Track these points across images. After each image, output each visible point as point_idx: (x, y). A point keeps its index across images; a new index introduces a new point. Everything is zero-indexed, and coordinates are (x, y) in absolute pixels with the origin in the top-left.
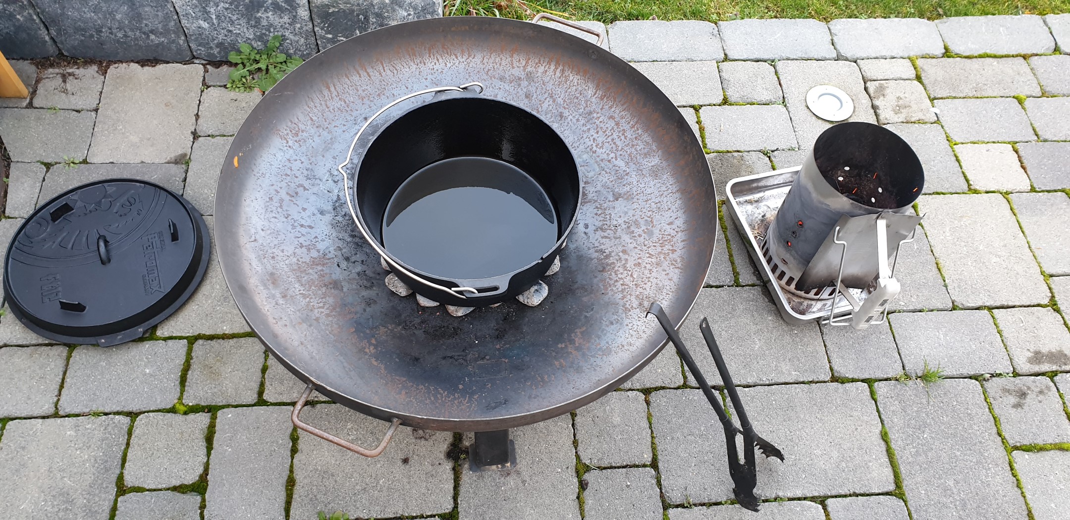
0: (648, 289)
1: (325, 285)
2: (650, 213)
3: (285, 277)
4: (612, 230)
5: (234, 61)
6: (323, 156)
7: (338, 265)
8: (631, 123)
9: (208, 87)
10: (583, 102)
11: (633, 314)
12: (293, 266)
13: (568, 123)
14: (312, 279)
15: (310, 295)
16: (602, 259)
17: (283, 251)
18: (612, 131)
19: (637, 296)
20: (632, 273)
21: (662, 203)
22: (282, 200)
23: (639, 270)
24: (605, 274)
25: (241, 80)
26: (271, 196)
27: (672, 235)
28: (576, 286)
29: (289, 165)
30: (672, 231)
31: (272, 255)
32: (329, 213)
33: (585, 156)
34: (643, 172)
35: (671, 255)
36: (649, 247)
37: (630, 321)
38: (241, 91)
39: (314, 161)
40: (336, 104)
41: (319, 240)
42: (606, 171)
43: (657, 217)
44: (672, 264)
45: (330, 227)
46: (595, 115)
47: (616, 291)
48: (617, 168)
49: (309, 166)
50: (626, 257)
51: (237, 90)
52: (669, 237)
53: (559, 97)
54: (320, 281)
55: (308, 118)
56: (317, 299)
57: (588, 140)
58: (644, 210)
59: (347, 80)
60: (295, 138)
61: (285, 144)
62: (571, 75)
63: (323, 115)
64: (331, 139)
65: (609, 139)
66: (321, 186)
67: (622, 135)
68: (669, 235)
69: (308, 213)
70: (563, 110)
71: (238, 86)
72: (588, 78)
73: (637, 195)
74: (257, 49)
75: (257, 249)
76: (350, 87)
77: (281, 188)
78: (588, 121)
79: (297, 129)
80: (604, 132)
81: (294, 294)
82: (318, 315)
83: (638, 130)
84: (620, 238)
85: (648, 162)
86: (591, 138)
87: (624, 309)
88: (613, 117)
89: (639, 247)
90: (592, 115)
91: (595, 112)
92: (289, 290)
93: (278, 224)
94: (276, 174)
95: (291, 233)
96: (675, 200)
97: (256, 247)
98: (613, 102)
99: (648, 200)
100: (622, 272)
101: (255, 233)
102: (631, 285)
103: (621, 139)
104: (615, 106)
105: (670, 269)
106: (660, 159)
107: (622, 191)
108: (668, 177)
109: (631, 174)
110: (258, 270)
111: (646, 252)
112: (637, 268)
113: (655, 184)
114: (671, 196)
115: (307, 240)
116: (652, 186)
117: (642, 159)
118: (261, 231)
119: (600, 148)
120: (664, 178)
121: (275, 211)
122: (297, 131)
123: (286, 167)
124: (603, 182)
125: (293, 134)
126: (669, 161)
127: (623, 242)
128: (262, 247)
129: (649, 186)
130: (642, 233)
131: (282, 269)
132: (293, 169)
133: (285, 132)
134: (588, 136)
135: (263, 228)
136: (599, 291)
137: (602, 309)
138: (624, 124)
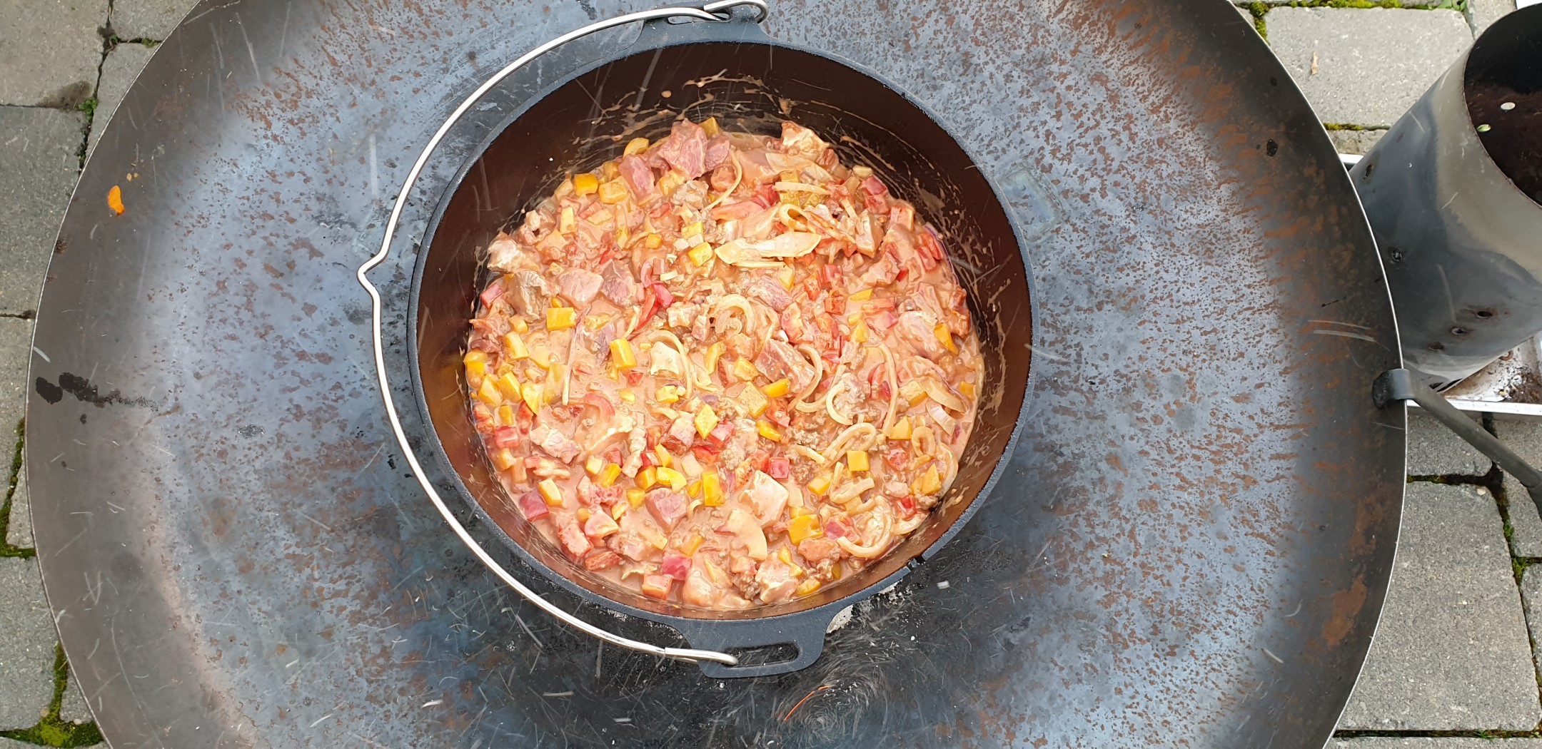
0: (1176, 586)
1: (355, 525)
2: (1189, 358)
4: (1082, 392)
7: (391, 463)
8: (1151, 99)
10: (1026, 29)
11: (1133, 658)
12: (275, 474)
13: (983, 84)
14: (320, 509)
15: (313, 557)
16: (1053, 474)
17: (249, 431)
18: (1098, 117)
19: (1146, 603)
20: (1133, 527)
21: (1221, 335)
22: (251, 288)
23: (1151, 523)
24: (1064, 520)
26: (222, 278)
27: (1247, 432)
29: (271, 187)
30: (1245, 421)
31: (219, 447)
33: (1021, 179)
34: (1173, 240)
35: (1241, 494)
36: (1181, 458)
37: (1128, 680)
39: (339, 174)
41: (346, 394)
42: (1073, 225)
43: (1206, 372)
44: (1244, 521)
46: (1055, 67)
47: (1090, 576)
48: (1105, 220)
49: (326, 189)
50: (1119, 476)
52: (1238, 439)
53: (965, 12)
54: (342, 514)
55: (323, 57)
56: (332, 568)
57: (1031, 133)
58: (1172, 348)
60: (289, 115)
61: (261, 133)
63: (363, 49)
64: (383, 112)
65: (1089, 138)
67: (1125, 128)
68: (1239, 431)
69: (319, 318)
70: (974, 49)
75: (180, 432)
77: (250, 253)
78: (1036, 83)
79: (293, 89)
80: (1077, 116)
81: (271, 559)
82: (329, 619)
83: (1167, 119)
84: (1102, 417)
85: (1189, 214)
86: (1040, 128)
87: (1111, 638)
88: (1104, 79)
89: (1154, 454)
90: (1047, 68)
91: (1055, 60)
92: (259, 547)
93: (239, 356)
94: (238, 215)
95: (273, 378)
96: (1260, 331)
97: (178, 427)
98: (1105, 38)
99: (1185, 321)
100: (1107, 520)
101: (177, 386)
102: (1129, 565)
103: (1121, 141)
104: (1110, 49)
105: (1238, 536)
106: (1225, 211)
107: (1113, 285)
108: (1242, 262)
109: (1142, 240)
110: (178, 495)
111: (1173, 470)
112: (1146, 517)
113: (1205, 278)
114: (1248, 319)
115: (314, 395)
116: (1196, 280)
117: (1174, 203)
118: (193, 381)
119: (1063, 159)
120: (1231, 265)
121: (232, 321)
122: (293, 95)
123: (264, 196)
124: (1064, 255)
125: (282, 102)
126: (1247, 220)
127: (1111, 430)
128: (193, 425)
129: (1189, 281)
130: (1161, 412)
131: (244, 485)
132: (282, 197)
133: (262, 100)
134: (1034, 124)
135: (198, 370)
136: (1044, 568)
137: (1053, 625)
138: (1130, 101)
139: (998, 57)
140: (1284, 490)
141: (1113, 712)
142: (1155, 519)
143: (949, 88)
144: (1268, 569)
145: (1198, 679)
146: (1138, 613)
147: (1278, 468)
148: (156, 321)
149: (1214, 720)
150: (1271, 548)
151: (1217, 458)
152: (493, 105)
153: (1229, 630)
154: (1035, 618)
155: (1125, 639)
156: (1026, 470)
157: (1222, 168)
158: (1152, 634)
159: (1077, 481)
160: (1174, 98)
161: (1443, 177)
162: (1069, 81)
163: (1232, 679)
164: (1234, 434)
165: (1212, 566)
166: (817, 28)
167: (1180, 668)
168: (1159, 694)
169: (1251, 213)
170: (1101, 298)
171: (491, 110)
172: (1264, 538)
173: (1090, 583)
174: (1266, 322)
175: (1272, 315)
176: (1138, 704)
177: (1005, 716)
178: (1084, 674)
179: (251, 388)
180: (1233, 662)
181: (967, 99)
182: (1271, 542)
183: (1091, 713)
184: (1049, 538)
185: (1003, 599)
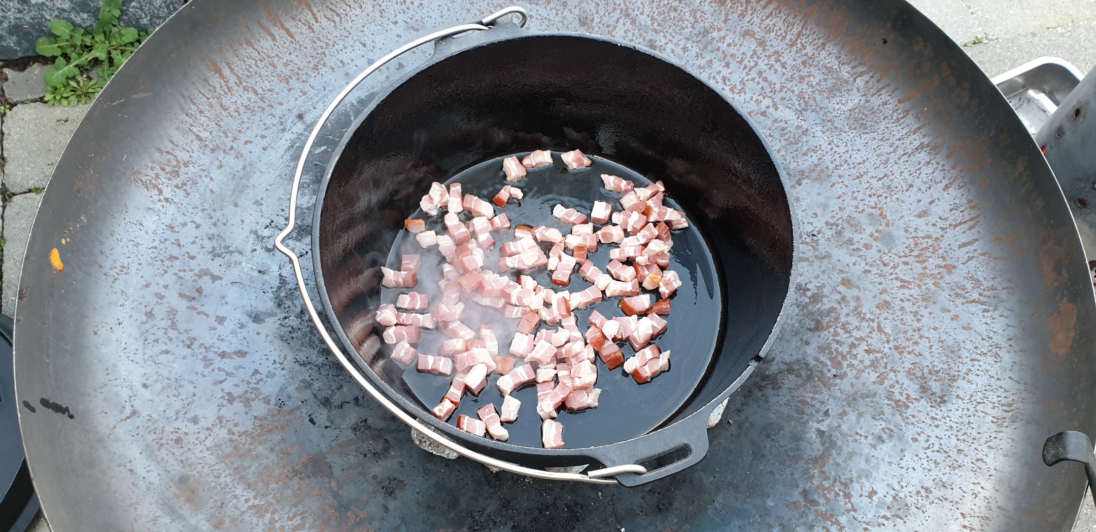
0: (926, 354)
1: (296, 473)
2: (874, 199)
3: (211, 479)
4: (807, 243)
5: (48, 54)
6: (236, 205)
7: (312, 421)
8: (788, 37)
9: (13, 105)
10: (687, 15)
11: (916, 413)
12: (224, 447)
14: (267, 467)
15: (270, 504)
16: (807, 305)
17: (195, 420)
18: (755, 59)
19: (910, 373)
20: (879, 323)
21: (892, 177)
22: (172, 313)
23: (891, 317)
24: (826, 335)
25: (69, 84)
26: (148, 309)
27: (935, 236)
29: (173, 237)
30: (931, 230)
31: (174, 436)
32: (271, 314)
35: (947, 278)
36: (895, 267)
37: (919, 430)
38: (72, 104)
39: (221, 218)
40: (239, 98)
41: (264, 376)
43: (890, 204)
44: (957, 295)
45: (278, 343)
46: (715, 34)
47: (861, 367)
48: (783, 125)
49: (214, 231)
50: (855, 292)
51: (65, 102)
52: (930, 242)
53: (642, 13)
54: (284, 467)
55: (191, 136)
56: (286, 509)
58: (860, 196)
59: (250, 50)
60: (175, 181)
61: (156, 198)
63: (219, 126)
64: (244, 168)
65: (754, 74)
66: (244, 264)
67: (777, 61)
68: (929, 237)
69: (229, 325)
71: (65, 95)
73: (836, 168)
74: (84, 25)
75: (141, 431)
76: (259, 63)
77: (166, 287)
78: (705, 48)
79: (174, 163)
80: (741, 62)
81: (237, 513)
83: (804, 47)
84: (828, 256)
85: (840, 105)
86: (717, 77)
87: (893, 404)
88: (752, 33)
89: (874, 270)
90: (710, 36)
91: (714, 29)
92: (225, 505)
93: (175, 365)
94: (150, 261)
95: (204, 376)
96: (919, 167)
97: (138, 428)
98: (744, 6)
99: (862, 176)
100: (858, 324)
101: (130, 397)
102: (886, 350)
103: (776, 70)
104: (750, 12)
105: (957, 307)
106: (864, 96)
107: (803, 166)
108: (888, 125)
109: (813, 130)
110: (150, 479)
111: (893, 276)
112: (885, 314)
113: (866, 143)
114: (907, 161)
115: (239, 383)
116: (861, 147)
117: (827, 100)
118: (143, 390)
119: (740, 93)
120: (881, 129)
121: (163, 340)
122: (174, 167)
123: (168, 243)
125: (167, 173)
126: (882, 96)
127: (837, 263)
128: (149, 424)
129: (855, 148)
130: (869, 240)
131: (201, 461)
132: (182, 242)
133: (152, 174)
134: (712, 75)
135: (145, 381)
136: (826, 372)
137: (847, 409)
138: (774, 43)
139: (673, 37)
140: (978, 266)
141: (917, 455)
142: (893, 314)
144: (989, 322)
145: (970, 413)
146: (906, 382)
147: (967, 253)
148: (104, 350)
149: (996, 438)
150: (985, 307)
151: (920, 259)
152: (323, 148)
153: (978, 372)
154: (833, 407)
155: (904, 403)
157: (853, 68)
158: (922, 392)
159: (826, 304)
160: (804, 32)
162: (728, 40)
163: (996, 405)
164: (927, 240)
165: (947, 333)
167: (953, 409)
168: (946, 433)
169: (884, 91)
170: (799, 177)
171: (323, 152)
172: (977, 302)
173: (863, 371)
174: (920, 159)
175: (923, 153)
176: (933, 444)
177: (838, 483)
178: (884, 436)
179: (190, 387)
180: (991, 393)
182: (983, 303)
183: (901, 462)
184: (822, 349)
185: (805, 403)
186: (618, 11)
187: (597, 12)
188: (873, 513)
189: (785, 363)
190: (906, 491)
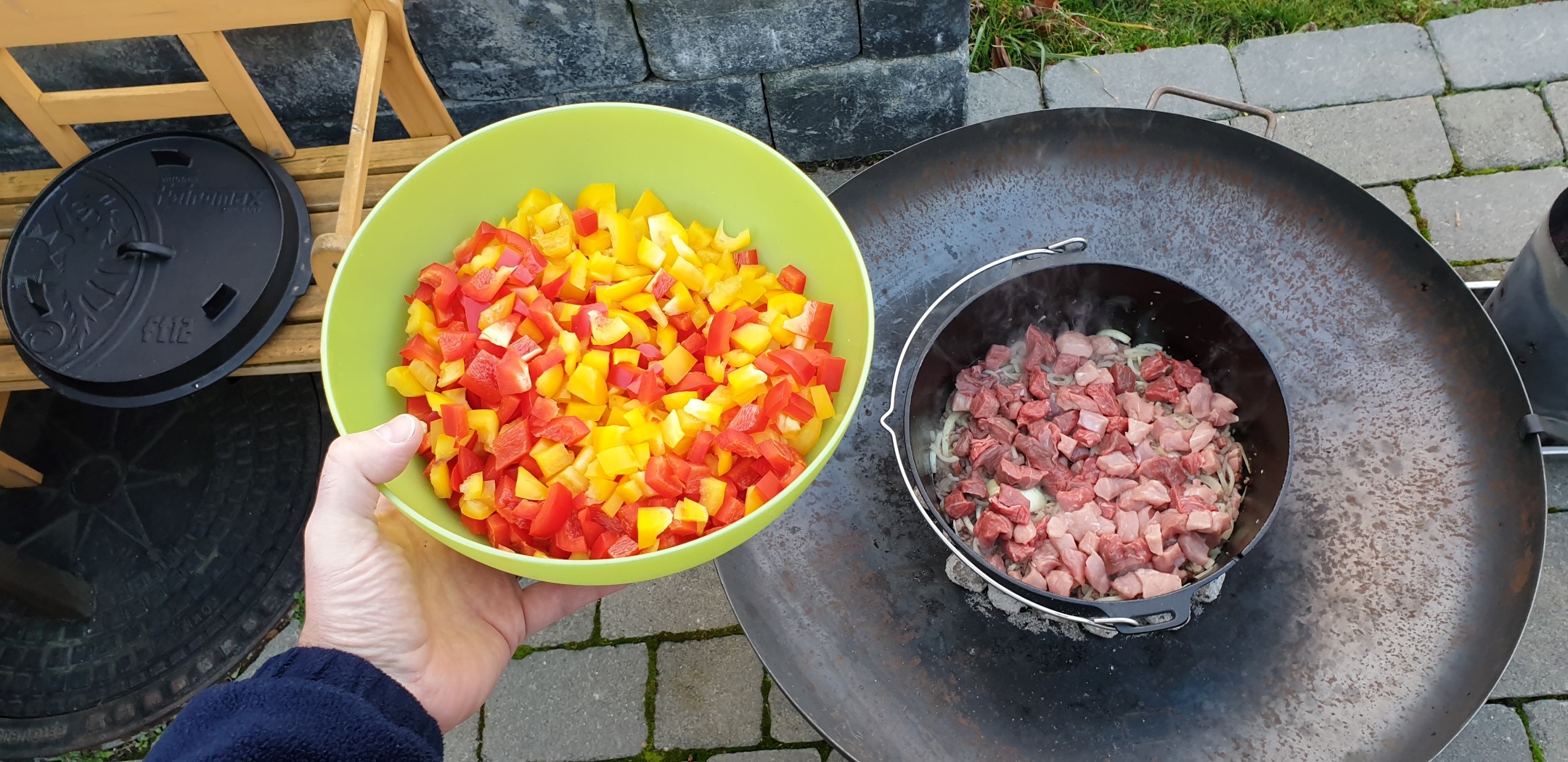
0: (1408, 574)
1: (864, 583)
2: (1392, 428)
4: (1323, 459)
7: (876, 544)
8: (1337, 264)
10: (1244, 230)
11: (1387, 623)
12: (813, 555)
13: (1221, 267)
14: (843, 575)
15: (845, 603)
16: (1311, 514)
17: (794, 530)
18: (1303, 280)
19: (1389, 587)
20: (1372, 541)
21: (1411, 411)
23: (1384, 536)
24: (1324, 543)
27: (1440, 471)
28: (1271, 564)
30: (1437, 464)
35: (1442, 511)
36: (1397, 493)
37: (1385, 636)
42: (1298, 351)
43: (1405, 436)
44: (1447, 527)
45: (854, 479)
46: (1268, 251)
47: (1348, 575)
48: (1319, 345)
50: (1357, 509)
52: (1434, 475)
53: (1202, 223)
54: (855, 577)
56: (856, 609)
57: (1259, 295)
58: (1379, 423)
62: (1220, 185)
65: (1299, 294)
67: (1323, 285)
68: (1434, 471)
70: (1211, 246)
72: (1252, 190)
78: (1257, 263)
80: (1288, 281)
81: (821, 605)
83: (1350, 276)
84: (1339, 473)
85: (1376, 335)
87: (1369, 611)
88: (1303, 255)
89: (1378, 493)
90: (1263, 252)
91: (1268, 247)
92: (814, 598)
96: (1438, 405)
98: (1300, 229)
99: (1385, 405)
100: (1353, 538)
102: (1374, 565)
103: (1321, 294)
104: (1304, 236)
105: (1445, 538)
106: (1399, 330)
107: (1332, 387)
108: (1417, 362)
109: (1347, 356)
111: (1394, 501)
112: (1379, 534)
113: (1394, 375)
114: (1428, 398)
116: (1388, 378)
117: (1364, 329)
119: (1283, 310)
120: (1410, 365)
124: (1295, 371)
126: (1416, 334)
127: (1346, 481)
129: (1383, 378)
130: (1380, 466)
131: (797, 562)
136: (1315, 574)
137: (1328, 609)
138: (1324, 268)
139: (1228, 249)
140: (1471, 505)
141: (1378, 656)
142: (1386, 534)
143: (1198, 272)
144: (1469, 555)
145: (1433, 629)
146: (1385, 595)
147: (1465, 491)
150: (1468, 542)
151: (1422, 490)
153: (1448, 596)
154: (1316, 605)
155: (1378, 612)
156: (1294, 514)
157: (1393, 303)
158: (1397, 606)
159: (1329, 516)
160: (1352, 263)
161: (1550, 291)
164: (1431, 473)
165: (1430, 558)
166: (1103, 245)
167: (1419, 624)
168: (1408, 642)
169: (1418, 330)
170: (1326, 396)
172: (1463, 536)
173: (1349, 579)
174: (1440, 399)
175: (1444, 394)
176: (1394, 649)
177: (1305, 668)
178: (1354, 636)
180: (1454, 615)
181: (1211, 278)
182: (1468, 538)
183: (1363, 659)
184: (1316, 554)
185: (1291, 597)
186: (1179, 219)
187: (1159, 217)
188: (1329, 695)
189: (1281, 561)
190: (1361, 682)
